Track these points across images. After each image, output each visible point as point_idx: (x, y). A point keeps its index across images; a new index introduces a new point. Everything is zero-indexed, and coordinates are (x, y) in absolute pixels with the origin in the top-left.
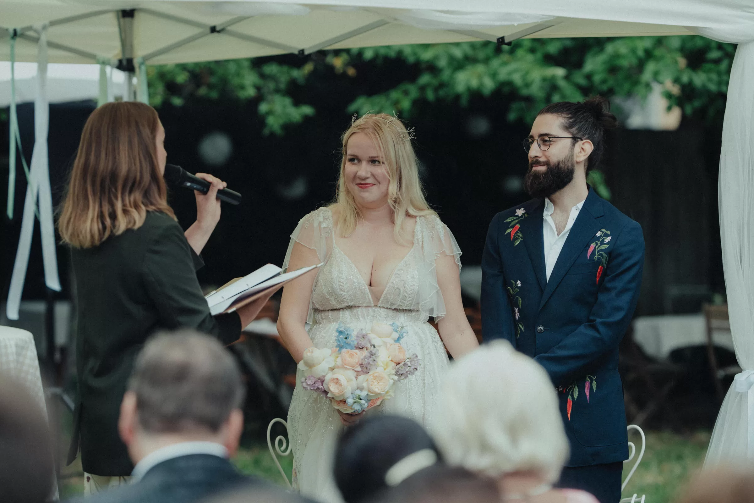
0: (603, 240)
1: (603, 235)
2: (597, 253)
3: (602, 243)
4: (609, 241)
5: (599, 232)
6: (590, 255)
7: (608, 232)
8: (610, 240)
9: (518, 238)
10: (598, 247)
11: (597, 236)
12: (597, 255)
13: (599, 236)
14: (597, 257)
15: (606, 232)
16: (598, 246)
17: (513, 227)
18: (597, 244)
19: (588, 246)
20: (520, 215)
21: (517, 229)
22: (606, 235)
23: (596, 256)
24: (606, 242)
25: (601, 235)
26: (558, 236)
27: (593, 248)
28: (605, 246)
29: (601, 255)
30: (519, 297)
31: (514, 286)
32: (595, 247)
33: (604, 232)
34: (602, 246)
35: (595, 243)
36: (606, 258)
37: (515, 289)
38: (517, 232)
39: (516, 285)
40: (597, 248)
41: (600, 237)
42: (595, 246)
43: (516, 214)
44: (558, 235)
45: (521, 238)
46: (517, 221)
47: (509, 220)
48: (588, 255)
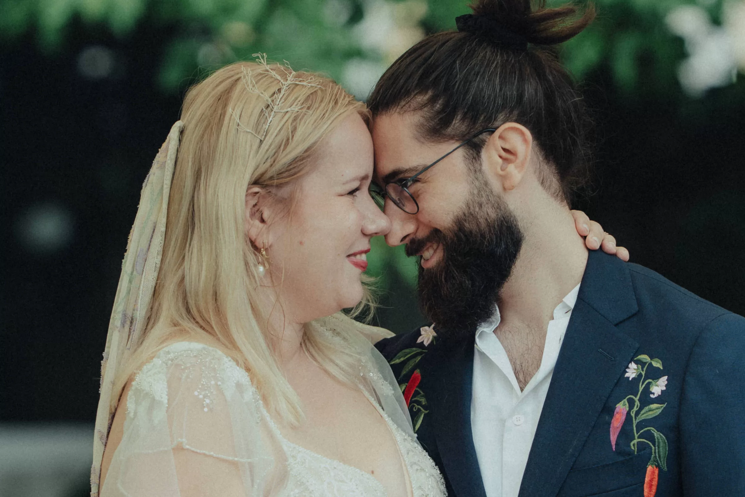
0: (647, 391)
1: (643, 373)
2: (637, 433)
3: (646, 400)
4: (662, 391)
5: (633, 366)
6: (619, 437)
7: (657, 364)
8: (664, 388)
9: (419, 411)
10: (637, 413)
11: (629, 378)
12: (636, 436)
13: (633, 379)
14: (638, 442)
15: (650, 364)
16: (635, 409)
18: (631, 403)
19: (609, 411)
20: (426, 343)
21: (417, 384)
22: (654, 374)
23: (635, 441)
24: (656, 395)
25: (640, 375)
26: (522, 390)
27: (624, 418)
28: (655, 409)
29: (649, 436)
32: (628, 413)
33: (646, 363)
34: (646, 408)
35: (625, 400)
36: (665, 445)
40: (633, 415)
41: (636, 380)
42: (628, 409)
43: (419, 340)
44: (521, 388)
45: (425, 407)
47: (400, 359)
48: (613, 438)
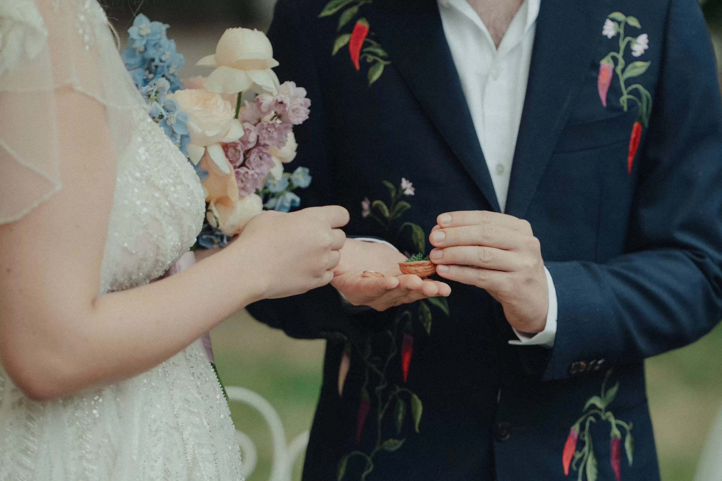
0: (628, 50)
1: (621, 31)
2: (625, 89)
3: (629, 57)
4: (644, 49)
5: (609, 22)
6: (608, 94)
7: (633, 22)
8: (646, 45)
9: (375, 62)
10: (623, 71)
11: (607, 35)
12: (625, 92)
13: (612, 36)
14: (627, 99)
15: (626, 22)
16: (620, 66)
17: (349, 28)
18: (615, 60)
19: (596, 67)
21: (364, 34)
22: (632, 32)
23: (624, 98)
24: (638, 53)
25: (618, 34)
27: (610, 74)
28: (640, 67)
29: (636, 93)
30: (413, 226)
31: (393, 194)
32: (614, 71)
33: (621, 21)
34: (631, 66)
35: (608, 57)
36: (648, 100)
37: (396, 203)
38: (366, 45)
39: (397, 193)
40: (618, 72)
41: (616, 37)
42: (612, 66)
45: (383, 58)
46: (355, 9)
47: (330, 9)
48: (603, 94)
